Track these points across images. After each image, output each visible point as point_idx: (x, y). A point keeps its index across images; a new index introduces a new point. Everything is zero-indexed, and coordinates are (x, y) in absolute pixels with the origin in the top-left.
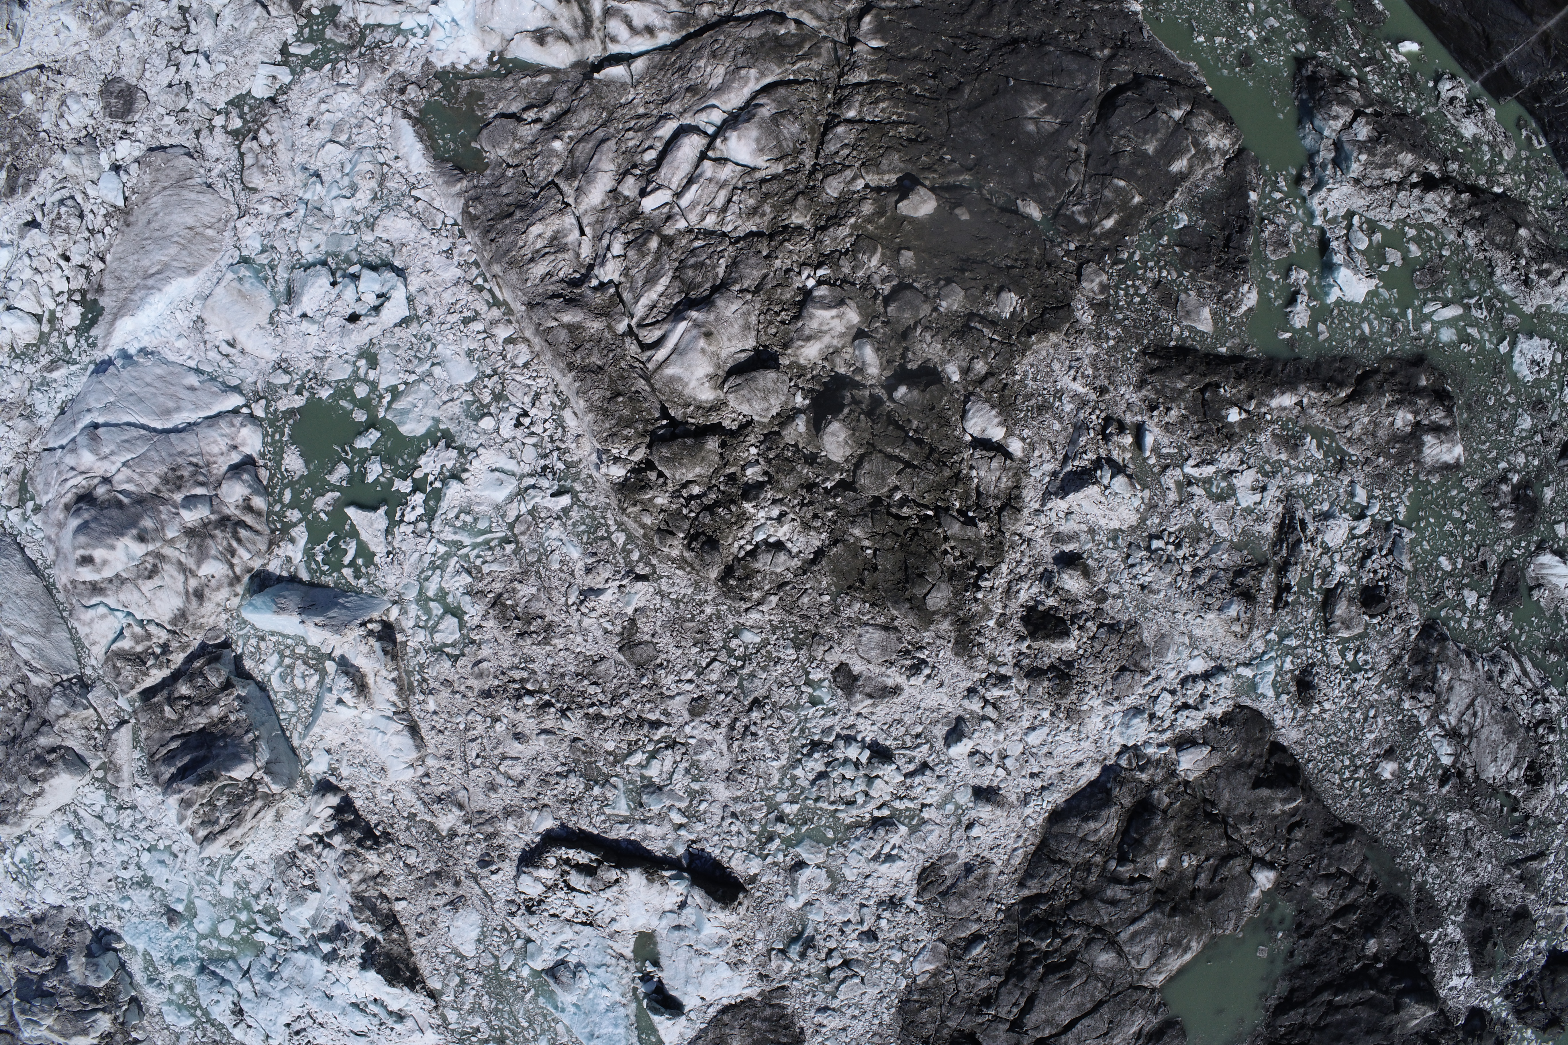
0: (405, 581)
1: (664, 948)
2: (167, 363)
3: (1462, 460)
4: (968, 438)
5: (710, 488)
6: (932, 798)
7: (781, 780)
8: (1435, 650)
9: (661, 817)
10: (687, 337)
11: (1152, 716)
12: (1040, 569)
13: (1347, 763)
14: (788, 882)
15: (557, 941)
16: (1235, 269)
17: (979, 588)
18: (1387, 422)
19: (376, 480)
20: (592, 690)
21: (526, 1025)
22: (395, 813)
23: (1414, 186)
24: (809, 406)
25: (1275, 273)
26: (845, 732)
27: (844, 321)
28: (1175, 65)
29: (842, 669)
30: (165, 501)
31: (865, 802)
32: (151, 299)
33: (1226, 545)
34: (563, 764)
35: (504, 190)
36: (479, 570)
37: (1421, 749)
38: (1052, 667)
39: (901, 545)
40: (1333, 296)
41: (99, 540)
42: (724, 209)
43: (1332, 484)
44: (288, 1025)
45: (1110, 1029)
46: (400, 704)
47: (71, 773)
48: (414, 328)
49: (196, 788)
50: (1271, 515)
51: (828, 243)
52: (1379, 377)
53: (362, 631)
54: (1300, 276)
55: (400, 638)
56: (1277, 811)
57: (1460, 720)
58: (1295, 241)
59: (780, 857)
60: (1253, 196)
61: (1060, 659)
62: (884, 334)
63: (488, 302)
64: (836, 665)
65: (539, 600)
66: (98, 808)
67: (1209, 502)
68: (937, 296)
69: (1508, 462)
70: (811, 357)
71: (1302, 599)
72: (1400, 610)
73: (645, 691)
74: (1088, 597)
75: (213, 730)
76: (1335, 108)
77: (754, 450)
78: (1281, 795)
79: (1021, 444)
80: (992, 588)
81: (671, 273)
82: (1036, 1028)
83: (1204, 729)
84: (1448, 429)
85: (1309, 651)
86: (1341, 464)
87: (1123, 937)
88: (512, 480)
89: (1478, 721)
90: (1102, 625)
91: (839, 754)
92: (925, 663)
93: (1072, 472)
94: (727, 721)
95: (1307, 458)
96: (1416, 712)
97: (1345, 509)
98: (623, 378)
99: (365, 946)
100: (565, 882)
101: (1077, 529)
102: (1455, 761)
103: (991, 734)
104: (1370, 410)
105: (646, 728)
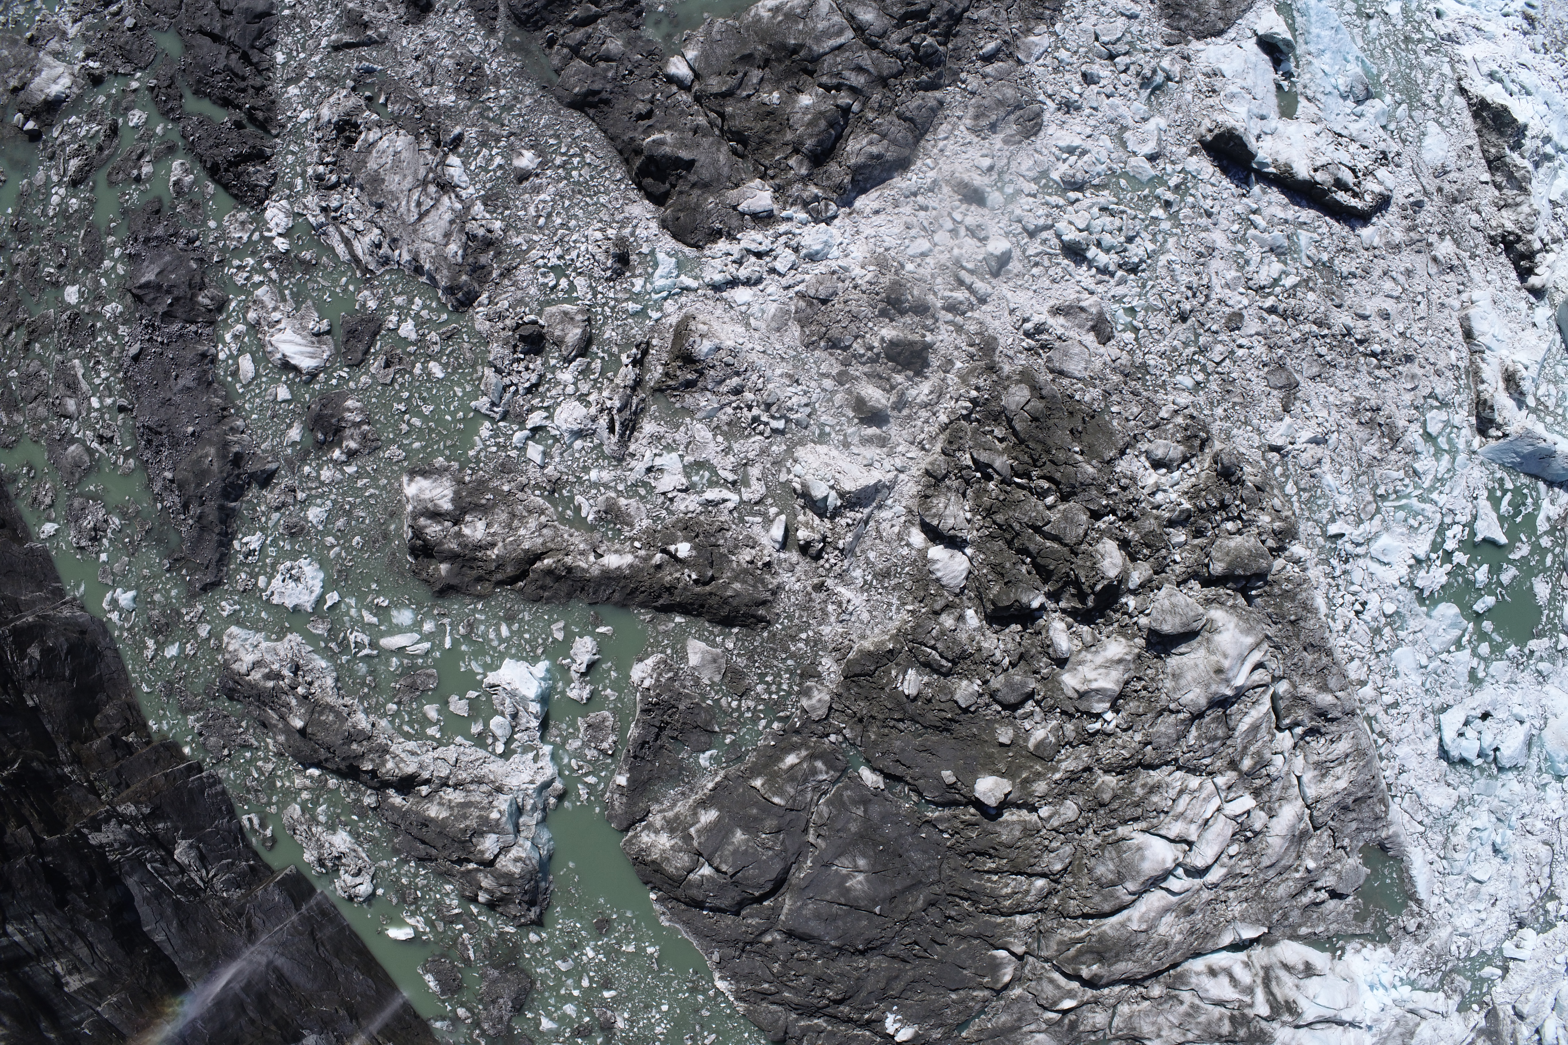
0: (1465, 471)
1: (1272, 101)
3: (405, 479)
4: (969, 551)
5: (1220, 526)
6: (1026, 202)
7: (1165, 241)
8: (464, 277)
9: (1272, 224)
10: (1235, 671)
11: (796, 250)
12: (905, 412)
13: (575, 173)
14: (1163, 144)
15: (1362, 123)
16: (657, 704)
17: (973, 401)
18: (495, 528)
20: (1323, 350)
22: (1486, 262)
23: (427, 782)
24: (1122, 595)
25: (607, 697)
26: (1106, 278)
27: (1080, 676)
28: (686, 923)
29: (1104, 337)
31: (1091, 208)
33: (699, 415)
34: (1351, 285)
35: (1354, 825)
36: (1407, 474)
37: (484, 177)
38: (902, 313)
39: (1049, 452)
40: (541, 668)
42: (1181, 792)
43: (567, 467)
46: (1479, 361)
48: (1437, 703)
50: (645, 442)
51: (1084, 754)
52: (499, 576)
53: (1509, 429)
54: (577, 692)
55: (1473, 420)
56: (668, 133)
57: (437, 200)
58: (578, 730)
59: (1169, 168)
60: (622, 780)
61: (892, 320)
62: (1039, 661)
64: (1110, 344)
65: (1361, 440)
67: (715, 462)
68: (981, 695)
70: (1114, 644)
71: (615, 349)
72: (500, 326)
73: (1279, 343)
74: (857, 378)
76: (518, 871)
77: (1178, 558)
78: (668, 149)
79: (911, 540)
80: (957, 401)
81: (1237, 734)
83: (742, 229)
84: (422, 514)
85: (612, 295)
86: (554, 488)
87: (850, 34)
88: (1374, 554)
89: (415, 197)
90: (846, 348)
91: (1115, 258)
92: (1027, 334)
93: (865, 507)
94: (1210, 304)
95: (595, 497)
96: (488, 216)
97: (556, 439)
98: (1288, 638)
99: (1520, 145)
100: (1358, 177)
101: (862, 449)
102: (444, 159)
103: (966, 256)
104: (518, 542)
105: (1281, 309)
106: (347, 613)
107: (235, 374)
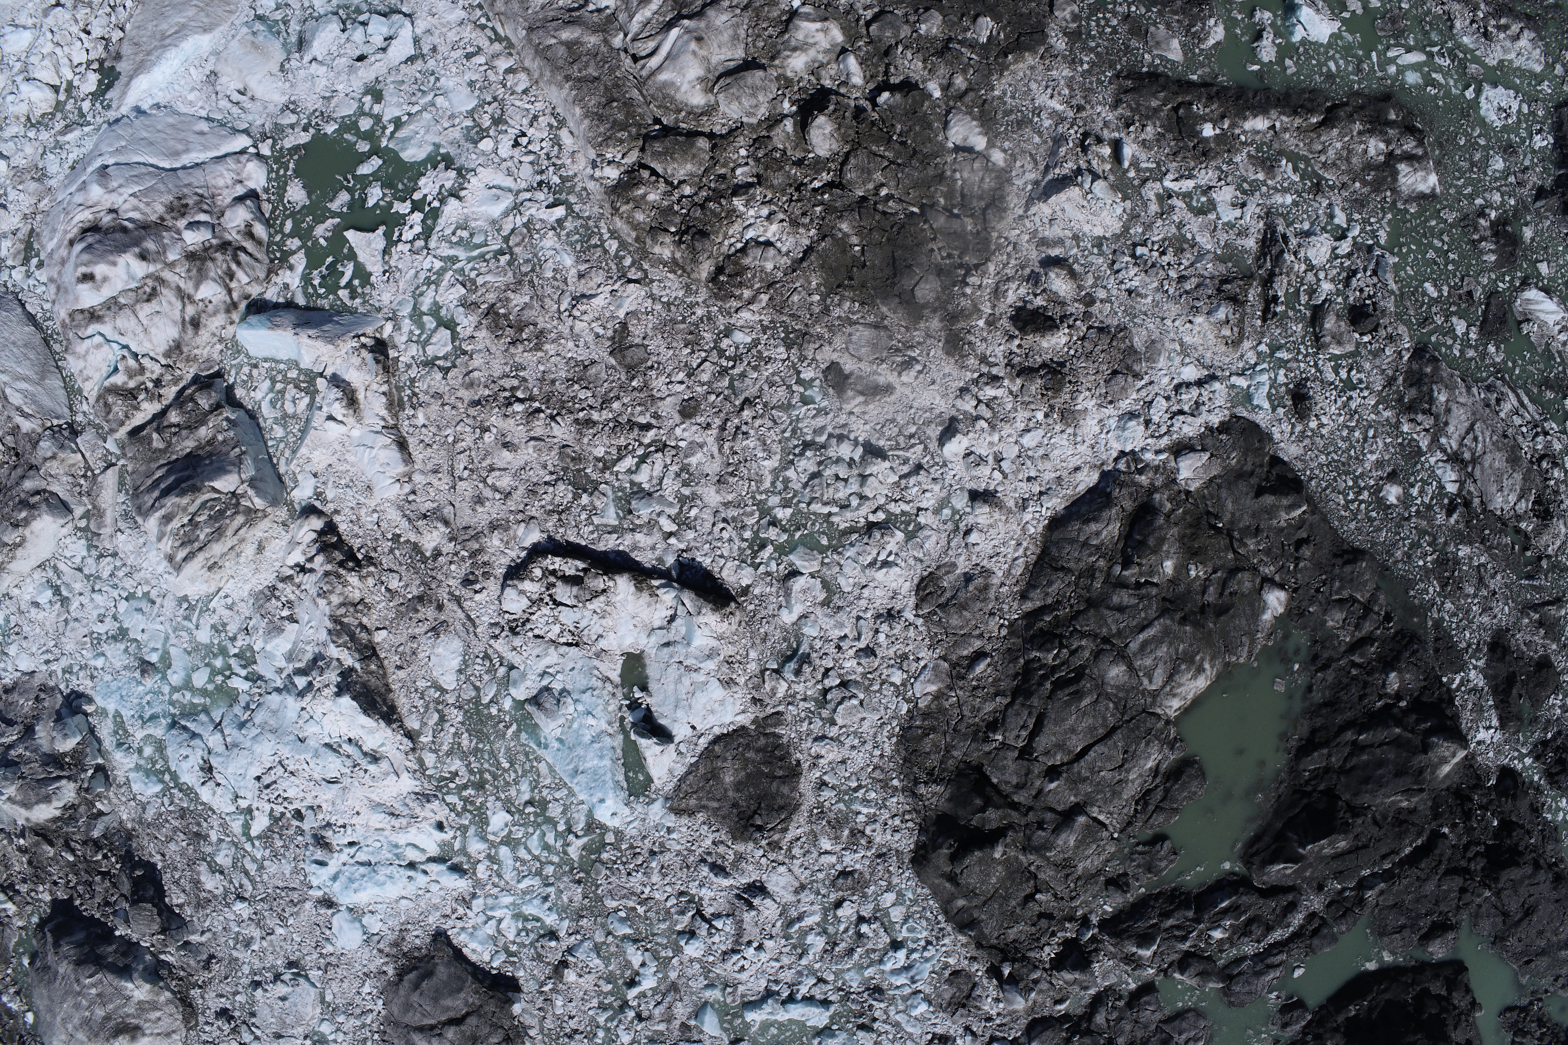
0: (400, 297)
1: (652, 671)
2: (179, 114)
3: (1438, 190)
4: (951, 145)
5: (700, 188)
6: (928, 501)
7: (773, 484)
8: (1429, 370)
9: (652, 525)
10: (679, 43)
11: (1148, 421)
12: (1027, 271)
13: (1350, 483)
14: (781, 593)
15: (541, 665)
16: (1201, 4)
17: (967, 284)
18: (1360, 149)
20: (582, 395)
21: (506, 765)
22: (378, 535)
24: (796, 113)
26: (838, 431)
27: (829, 38)
29: (833, 368)
30: (168, 229)
31: (860, 505)
32: (168, 55)
33: (1211, 256)
34: (552, 473)
36: (473, 282)
37: (1423, 475)
38: (1044, 365)
39: (888, 240)
40: (1298, 35)
41: (101, 257)
44: (258, 778)
45: (1125, 761)
46: (389, 419)
47: (53, 515)
48: (419, 65)
49: (177, 500)
50: (1252, 230)
52: (1349, 109)
53: (355, 344)
55: (392, 353)
56: (1283, 524)
57: (1461, 445)
59: (773, 566)
61: (1051, 359)
62: (868, 51)
63: (490, 38)
64: (826, 365)
65: (531, 308)
66: (78, 560)
67: (1190, 215)
68: (917, 21)
69: (1484, 198)
70: (798, 69)
72: (1390, 330)
73: (636, 394)
74: (1076, 300)
75: (200, 452)
77: (743, 152)
78: (1285, 502)
79: (1002, 155)
80: (980, 286)
82: (1047, 753)
83: (1202, 436)
84: (1420, 158)
85: (1302, 365)
86: (1318, 187)
87: (1134, 647)
88: (509, 196)
89: (1479, 446)
90: (1092, 328)
91: (831, 453)
92: (917, 361)
93: (1051, 180)
94: (718, 422)
95: (1284, 180)
96: (1415, 437)
98: (618, 86)
99: (341, 674)
100: (550, 596)
101: (1061, 235)
102: (1460, 489)
103: (985, 435)
104: (1341, 136)
105: (636, 431)
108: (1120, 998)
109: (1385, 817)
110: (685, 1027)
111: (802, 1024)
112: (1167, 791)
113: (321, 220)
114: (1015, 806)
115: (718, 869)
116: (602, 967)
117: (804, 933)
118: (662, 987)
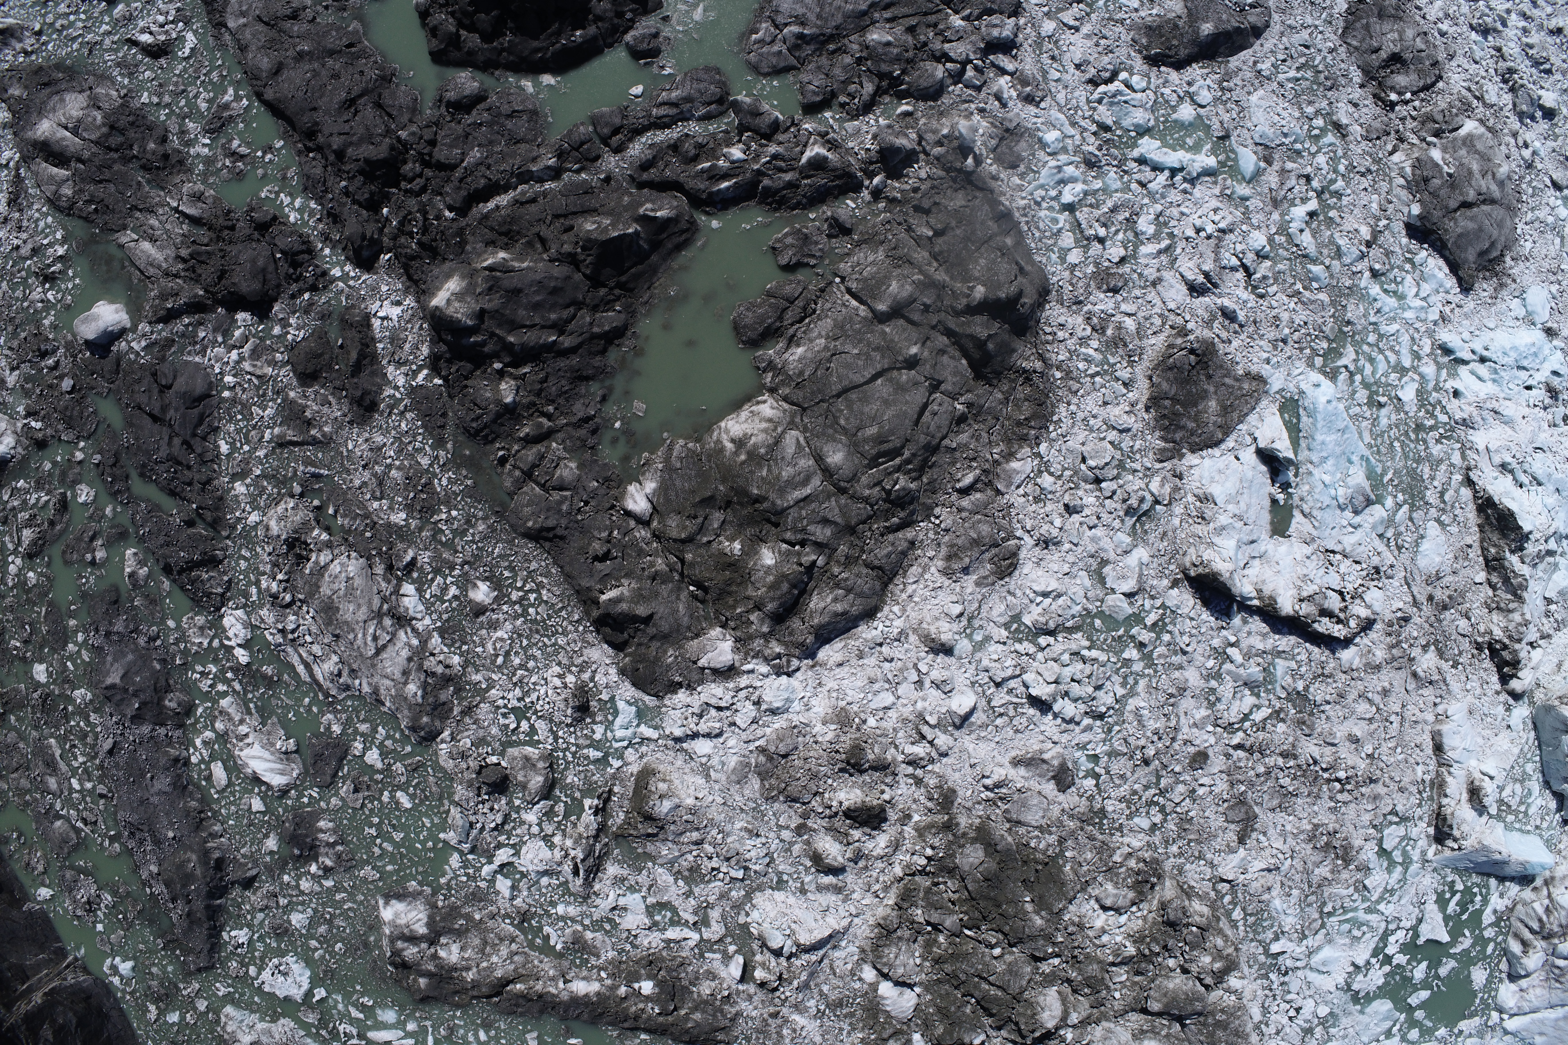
0: (1416, 880)
1: (1266, 517)
3: (381, 902)
4: (917, 990)
5: (1162, 965)
6: (995, 651)
7: (1136, 683)
8: (425, 719)
9: (1248, 656)
11: (757, 703)
12: (861, 864)
13: (531, 610)
14: (1144, 579)
15: (1358, 535)
17: (927, 858)
18: (469, 952)
19: (1419, 963)
20: (1287, 782)
21: (1396, 444)
22: (1469, 670)
26: (1071, 726)
29: (1065, 786)
31: (1061, 655)
33: (661, 862)
34: (1323, 713)
36: (1356, 890)
37: (440, 607)
38: (862, 772)
39: (1000, 907)
43: (535, 901)
45: (829, 361)
46: (1445, 774)
50: (608, 882)
52: (474, 994)
53: (1465, 843)
55: (1431, 831)
56: (625, 582)
57: (394, 635)
59: (1148, 604)
61: (851, 775)
64: (1070, 791)
65: (1314, 863)
67: (676, 904)
71: (577, 795)
72: (464, 765)
73: (1242, 779)
74: (814, 830)
77: (1117, 995)
78: (623, 606)
79: (863, 976)
80: (914, 855)
82: (916, 384)
83: (701, 682)
84: (399, 938)
85: (573, 741)
86: (524, 918)
87: (816, 481)
88: (1313, 965)
89: (371, 631)
90: (804, 804)
91: (1082, 708)
92: (987, 788)
93: (820, 948)
94: (1176, 746)
95: (562, 929)
96: (446, 649)
97: (524, 875)
99: (1522, 549)
100: (1344, 600)
101: (818, 895)
102: (398, 587)
103: (929, 709)
104: (491, 968)
105: (1248, 744)
106: (335, 1007)
107: (209, 778)
108: (843, 105)
109: (530, 244)
110: (1269, 161)
111: (1165, 145)
112: (780, 318)
113: (1466, 952)
114: (949, 333)
115: (1229, 315)
116: (1337, 235)
117: (1156, 237)
118: (1286, 205)
